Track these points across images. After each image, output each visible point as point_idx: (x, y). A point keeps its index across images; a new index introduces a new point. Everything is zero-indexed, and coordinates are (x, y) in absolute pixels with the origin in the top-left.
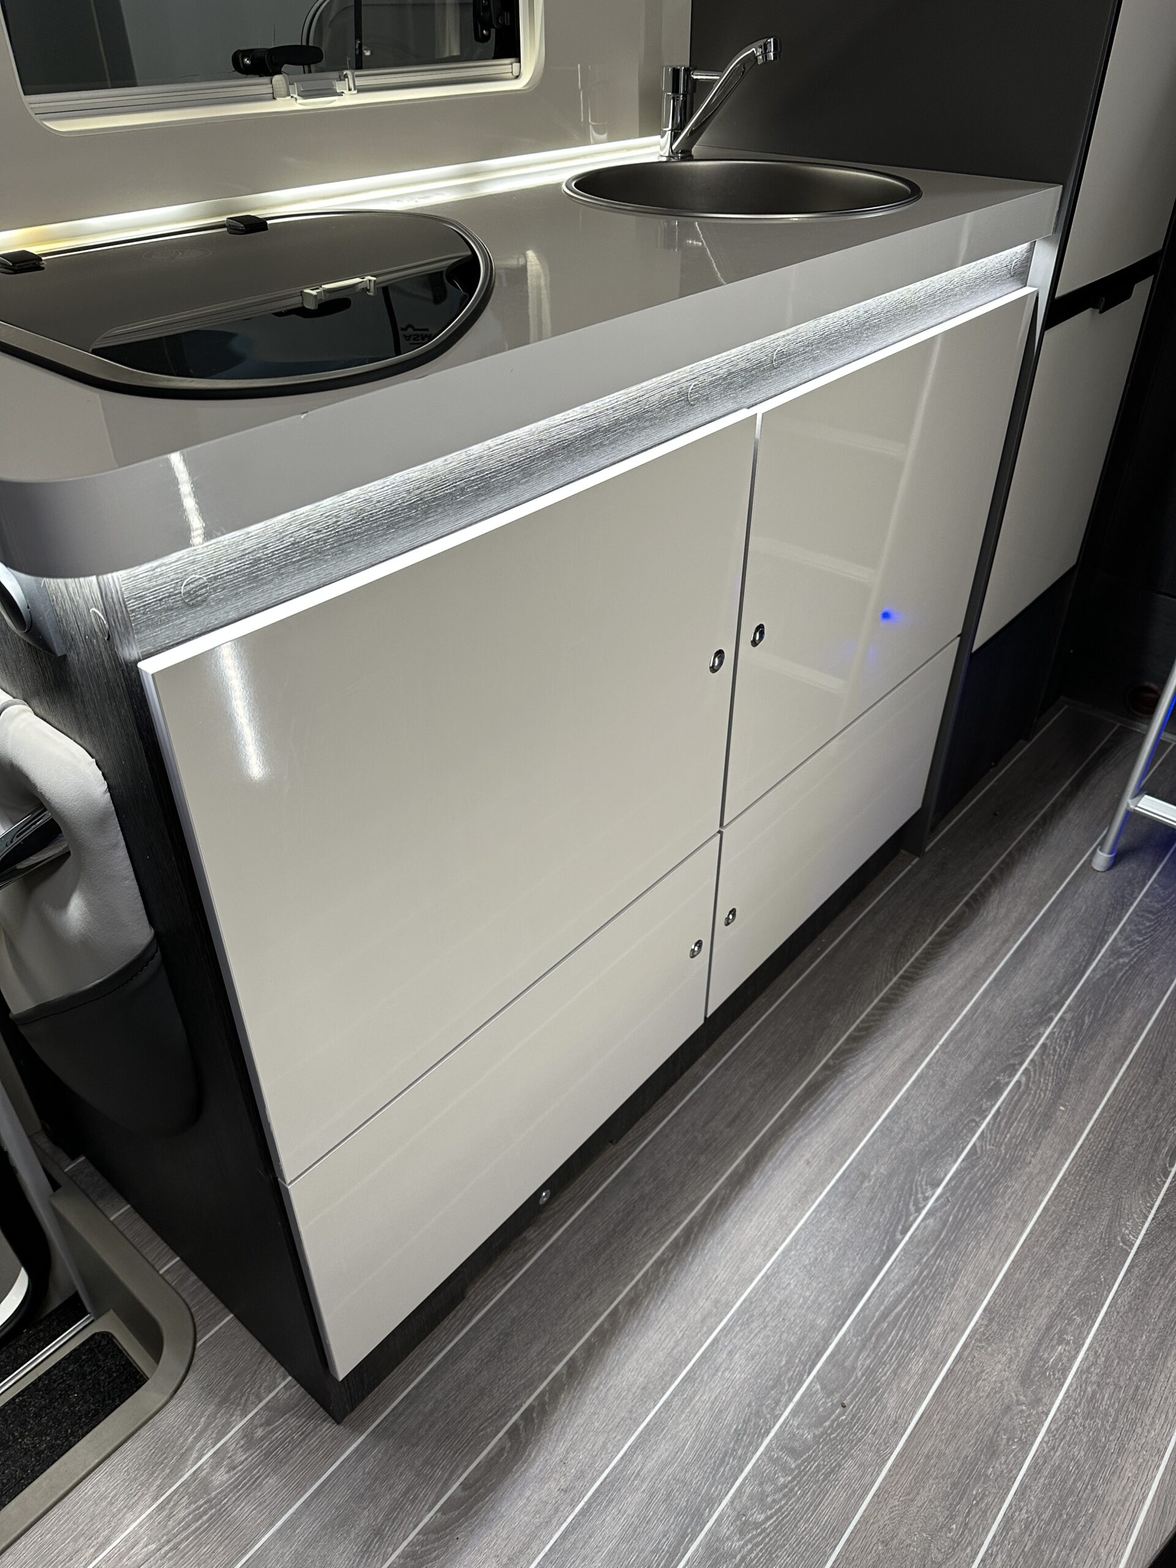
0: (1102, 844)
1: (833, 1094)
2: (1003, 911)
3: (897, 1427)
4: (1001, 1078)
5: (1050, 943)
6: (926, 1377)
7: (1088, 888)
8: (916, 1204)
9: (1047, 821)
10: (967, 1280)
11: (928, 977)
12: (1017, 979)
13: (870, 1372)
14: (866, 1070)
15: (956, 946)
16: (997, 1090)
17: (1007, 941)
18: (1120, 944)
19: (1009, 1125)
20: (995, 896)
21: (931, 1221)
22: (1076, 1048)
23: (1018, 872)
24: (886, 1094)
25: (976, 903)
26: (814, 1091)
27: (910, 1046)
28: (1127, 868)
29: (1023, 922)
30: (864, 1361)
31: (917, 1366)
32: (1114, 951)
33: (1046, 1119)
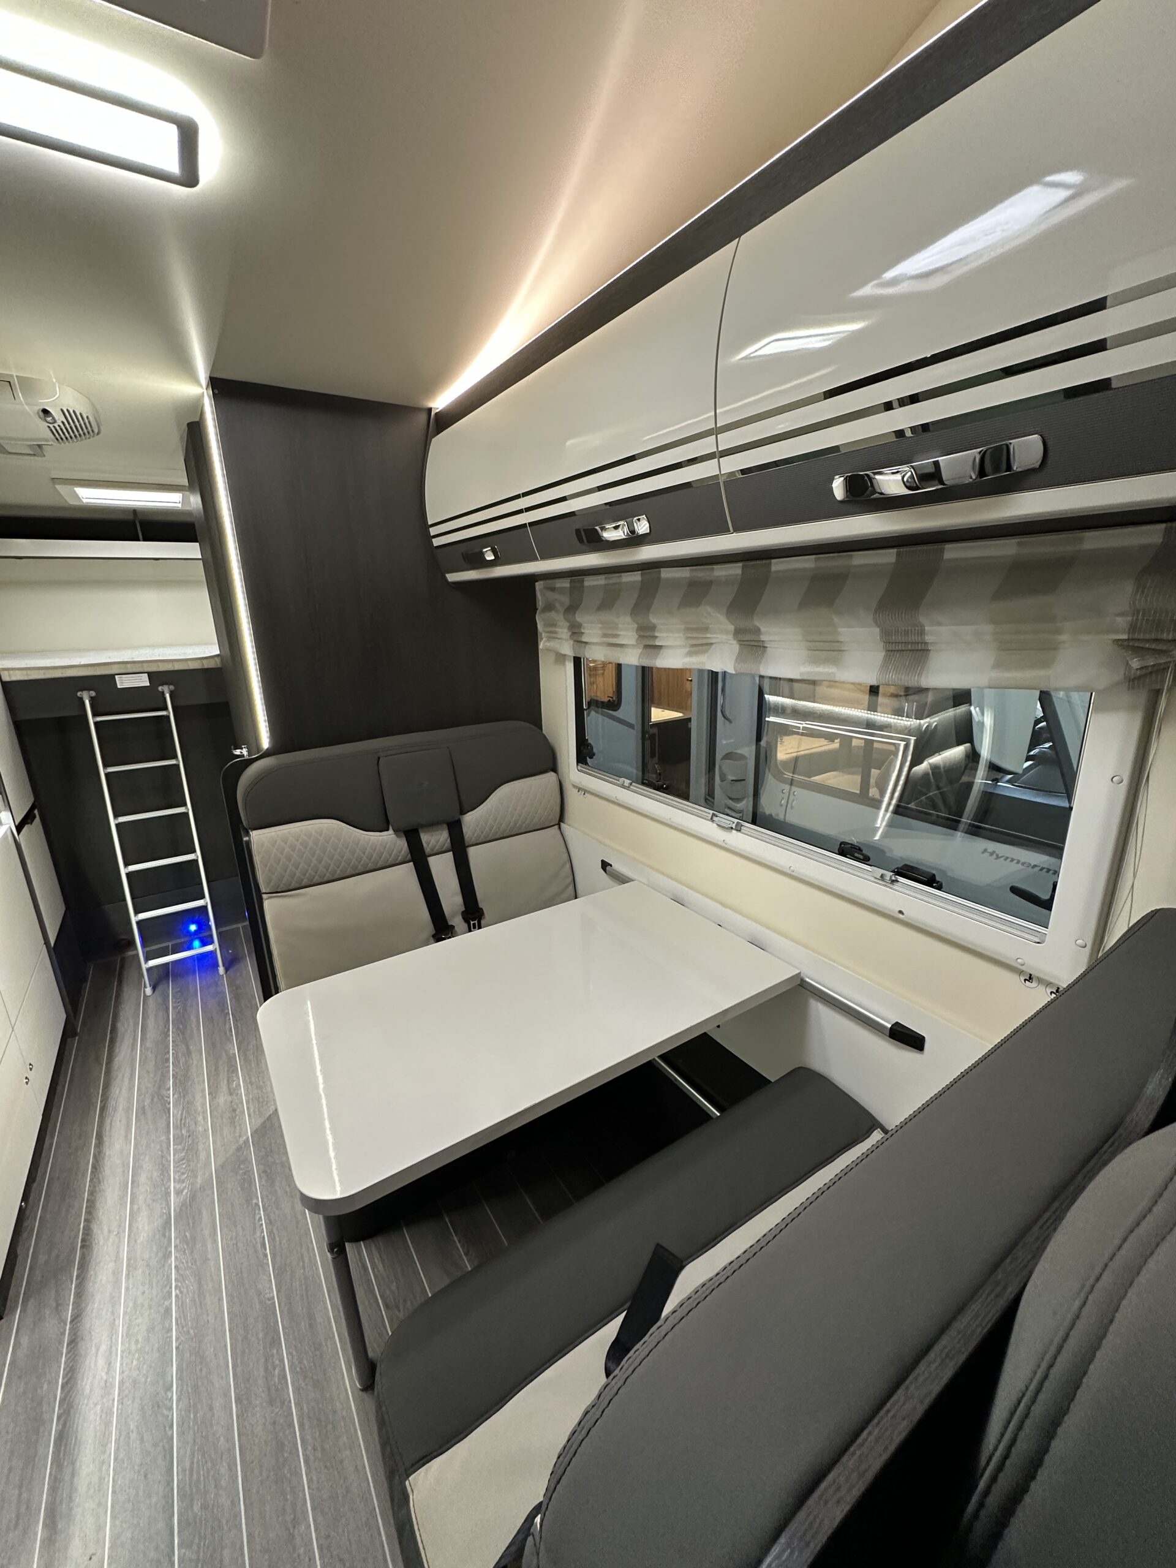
0: (145, 987)
1: (112, 1103)
2: (126, 1026)
3: (206, 1130)
4: (167, 1056)
5: (151, 1022)
6: (205, 1118)
7: (151, 1003)
8: (167, 1097)
9: (118, 996)
10: (198, 1096)
11: (116, 1057)
12: (148, 1035)
13: (188, 1131)
14: (118, 1091)
15: (118, 1044)
16: (168, 1060)
17: (135, 1031)
18: (175, 1005)
19: (179, 1062)
20: (119, 1025)
21: (176, 1096)
22: (183, 1033)
23: (121, 1013)
24: (131, 1089)
25: (114, 1030)
26: (103, 1109)
27: (127, 1074)
28: (159, 989)
29: (136, 1024)
30: (184, 1132)
31: (200, 1118)
32: (174, 1008)
33: (189, 1053)
